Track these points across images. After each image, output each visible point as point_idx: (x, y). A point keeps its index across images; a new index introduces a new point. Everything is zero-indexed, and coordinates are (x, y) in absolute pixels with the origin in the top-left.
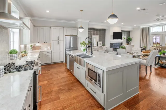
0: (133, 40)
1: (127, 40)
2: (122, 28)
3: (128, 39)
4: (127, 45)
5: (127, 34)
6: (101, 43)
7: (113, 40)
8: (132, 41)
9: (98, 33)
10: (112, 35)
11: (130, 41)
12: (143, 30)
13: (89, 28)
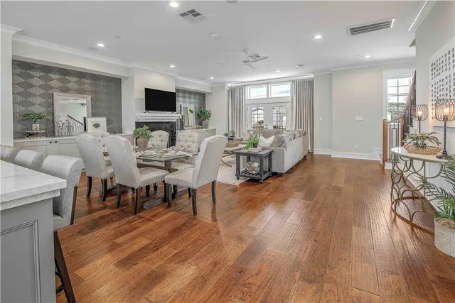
0: (211, 115)
1: (198, 116)
2: (176, 81)
3: (199, 113)
5: (197, 101)
6: (102, 121)
7: (147, 114)
8: (211, 119)
9: (87, 87)
10: (141, 99)
11: (207, 119)
13: (13, 61)
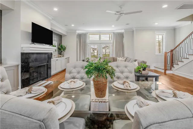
0: (66, 49)
1: (59, 49)
3: (59, 47)
4: (60, 57)
5: (57, 39)
8: (66, 51)
11: (64, 51)
12: (80, 36)
